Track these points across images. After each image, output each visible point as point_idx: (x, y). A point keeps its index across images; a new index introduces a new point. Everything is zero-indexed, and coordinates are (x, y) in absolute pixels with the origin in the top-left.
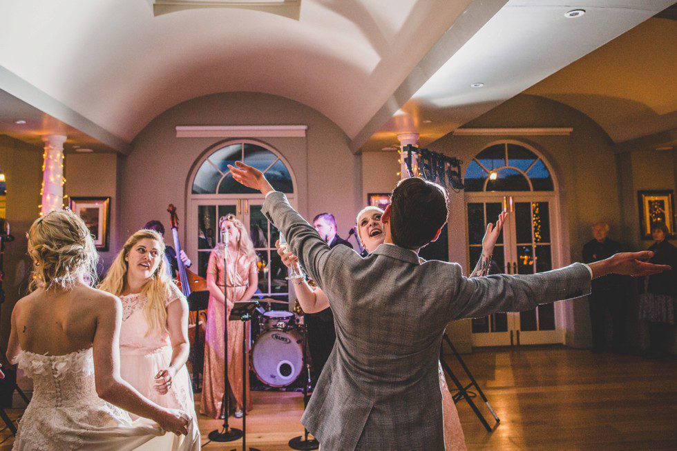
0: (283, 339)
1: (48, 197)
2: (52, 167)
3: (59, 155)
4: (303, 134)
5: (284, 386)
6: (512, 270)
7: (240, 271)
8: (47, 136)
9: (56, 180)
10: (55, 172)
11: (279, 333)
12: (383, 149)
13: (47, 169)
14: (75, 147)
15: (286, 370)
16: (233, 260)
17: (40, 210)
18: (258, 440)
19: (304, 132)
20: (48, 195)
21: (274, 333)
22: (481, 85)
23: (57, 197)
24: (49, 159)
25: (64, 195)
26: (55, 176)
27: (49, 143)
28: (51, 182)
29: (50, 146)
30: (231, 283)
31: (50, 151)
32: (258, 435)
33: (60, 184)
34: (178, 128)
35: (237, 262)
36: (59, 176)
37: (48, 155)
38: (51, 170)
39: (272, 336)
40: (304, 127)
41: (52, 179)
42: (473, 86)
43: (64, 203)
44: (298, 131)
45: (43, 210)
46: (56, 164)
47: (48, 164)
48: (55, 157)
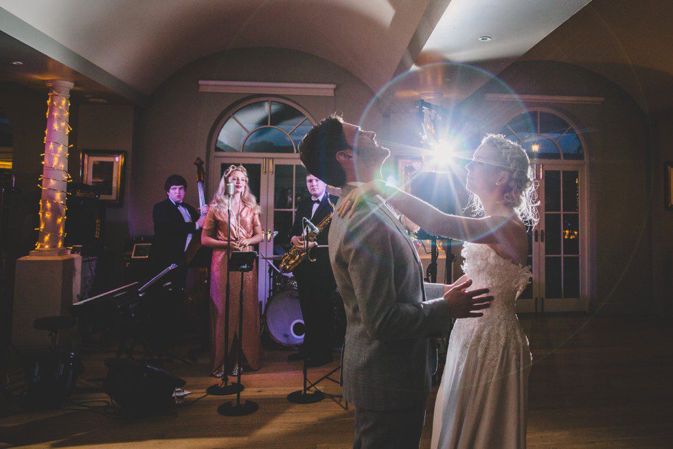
1: (51, 146)
2: (56, 114)
3: (64, 102)
4: (331, 93)
6: (539, 238)
7: (243, 223)
8: (51, 81)
9: (60, 127)
10: (60, 119)
13: (51, 116)
14: (87, 96)
16: (234, 213)
17: (43, 159)
18: (257, 394)
19: (333, 90)
20: (51, 143)
21: (289, 292)
22: (489, 39)
23: (62, 146)
24: (53, 105)
25: (69, 144)
26: (59, 125)
27: (53, 88)
28: (55, 130)
29: (56, 93)
30: (235, 237)
31: (55, 97)
32: (258, 389)
33: (65, 132)
34: (201, 82)
35: (239, 214)
36: (64, 124)
37: (52, 101)
38: (55, 117)
39: (287, 294)
40: (333, 86)
41: (56, 127)
42: (480, 39)
43: (69, 152)
44: (327, 90)
45: (46, 159)
46: (61, 111)
47: (51, 112)
48: (60, 104)
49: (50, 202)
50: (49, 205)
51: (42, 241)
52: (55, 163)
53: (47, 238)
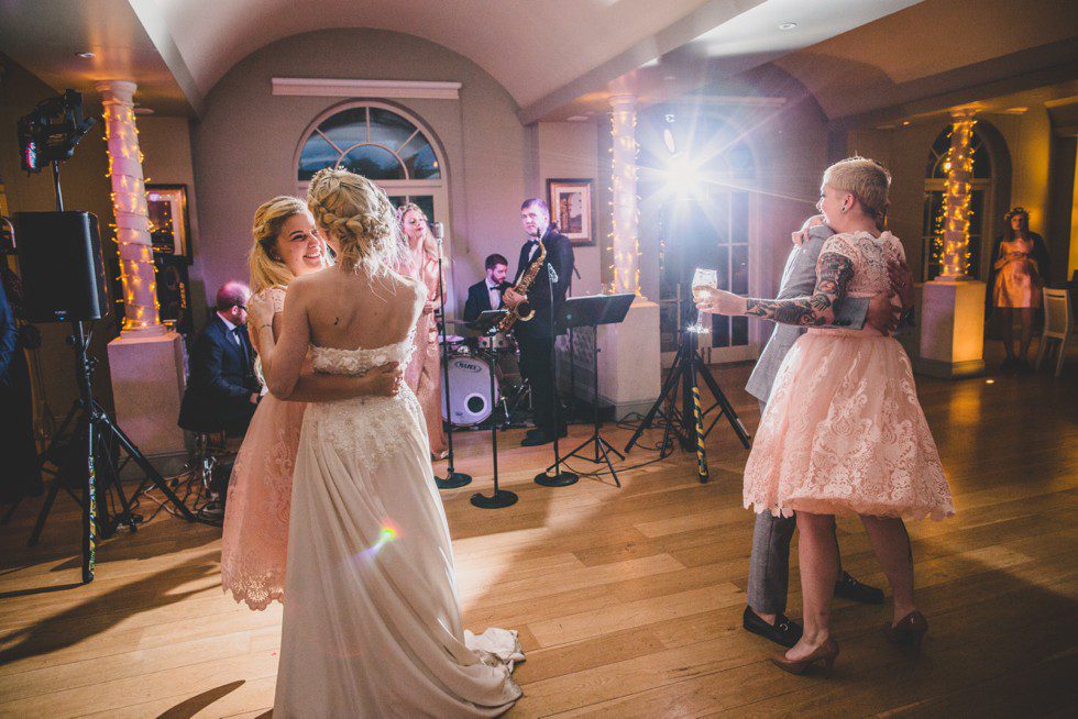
0: (470, 367)
1: (124, 181)
2: (121, 133)
3: (128, 114)
4: (454, 95)
5: (475, 425)
8: (109, 82)
9: (131, 154)
10: (128, 141)
11: (465, 359)
12: (570, 119)
13: (115, 136)
15: (476, 404)
16: (418, 267)
19: (457, 92)
20: (124, 177)
21: (458, 360)
23: (137, 180)
24: (116, 120)
25: (145, 178)
26: (128, 148)
27: (111, 94)
28: (125, 157)
29: (115, 99)
31: (115, 107)
33: (137, 161)
34: (275, 81)
35: (423, 269)
36: (135, 148)
37: (113, 113)
38: (122, 138)
39: (456, 364)
40: (458, 85)
41: (125, 152)
44: (448, 90)
45: (118, 200)
46: (128, 128)
47: (114, 129)
48: (124, 117)
49: (136, 262)
50: (135, 266)
51: (134, 317)
52: (134, 207)
53: (140, 313)
